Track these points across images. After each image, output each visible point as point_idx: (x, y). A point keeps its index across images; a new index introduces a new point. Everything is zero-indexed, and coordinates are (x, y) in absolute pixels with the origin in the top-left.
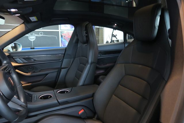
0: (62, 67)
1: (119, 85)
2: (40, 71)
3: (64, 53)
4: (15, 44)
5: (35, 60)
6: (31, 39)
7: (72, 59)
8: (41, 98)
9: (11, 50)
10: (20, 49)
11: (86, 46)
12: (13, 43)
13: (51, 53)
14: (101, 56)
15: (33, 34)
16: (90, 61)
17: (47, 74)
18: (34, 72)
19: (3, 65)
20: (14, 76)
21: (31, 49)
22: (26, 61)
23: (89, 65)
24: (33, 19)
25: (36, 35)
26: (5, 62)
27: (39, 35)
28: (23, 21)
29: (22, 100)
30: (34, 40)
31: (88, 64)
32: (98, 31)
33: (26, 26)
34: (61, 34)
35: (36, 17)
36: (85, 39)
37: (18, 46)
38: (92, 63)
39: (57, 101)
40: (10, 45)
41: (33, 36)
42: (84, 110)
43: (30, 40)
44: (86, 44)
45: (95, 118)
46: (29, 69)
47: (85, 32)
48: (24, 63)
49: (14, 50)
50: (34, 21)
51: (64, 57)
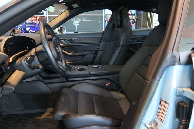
0: (99, 49)
1: (142, 65)
2: (80, 52)
3: (101, 37)
4: (61, 28)
5: (76, 42)
6: (76, 24)
7: (109, 42)
8: (78, 70)
9: (58, 33)
10: (65, 32)
11: (120, 30)
12: (59, 26)
13: (89, 37)
14: (138, 41)
15: (78, 19)
16: (121, 44)
17: (85, 55)
18: (75, 52)
19: (53, 40)
20: (60, 48)
21: (75, 33)
22: (68, 43)
23: (120, 48)
24: (75, 6)
25: (80, 20)
26: (54, 38)
27: (83, 19)
28: (67, 8)
29: (64, 64)
30: (78, 25)
31: (120, 46)
32: (146, 15)
33: (70, 12)
34: (105, 19)
35: (77, 4)
36: (119, 23)
37: (63, 29)
38: (123, 46)
39: (89, 73)
40: (57, 28)
41: (77, 21)
42: (110, 83)
43: (74, 25)
44: (121, 28)
45: (120, 91)
46: (72, 50)
47: (119, 17)
48: (67, 44)
49: (60, 33)
50: (76, 7)
51: (101, 40)
